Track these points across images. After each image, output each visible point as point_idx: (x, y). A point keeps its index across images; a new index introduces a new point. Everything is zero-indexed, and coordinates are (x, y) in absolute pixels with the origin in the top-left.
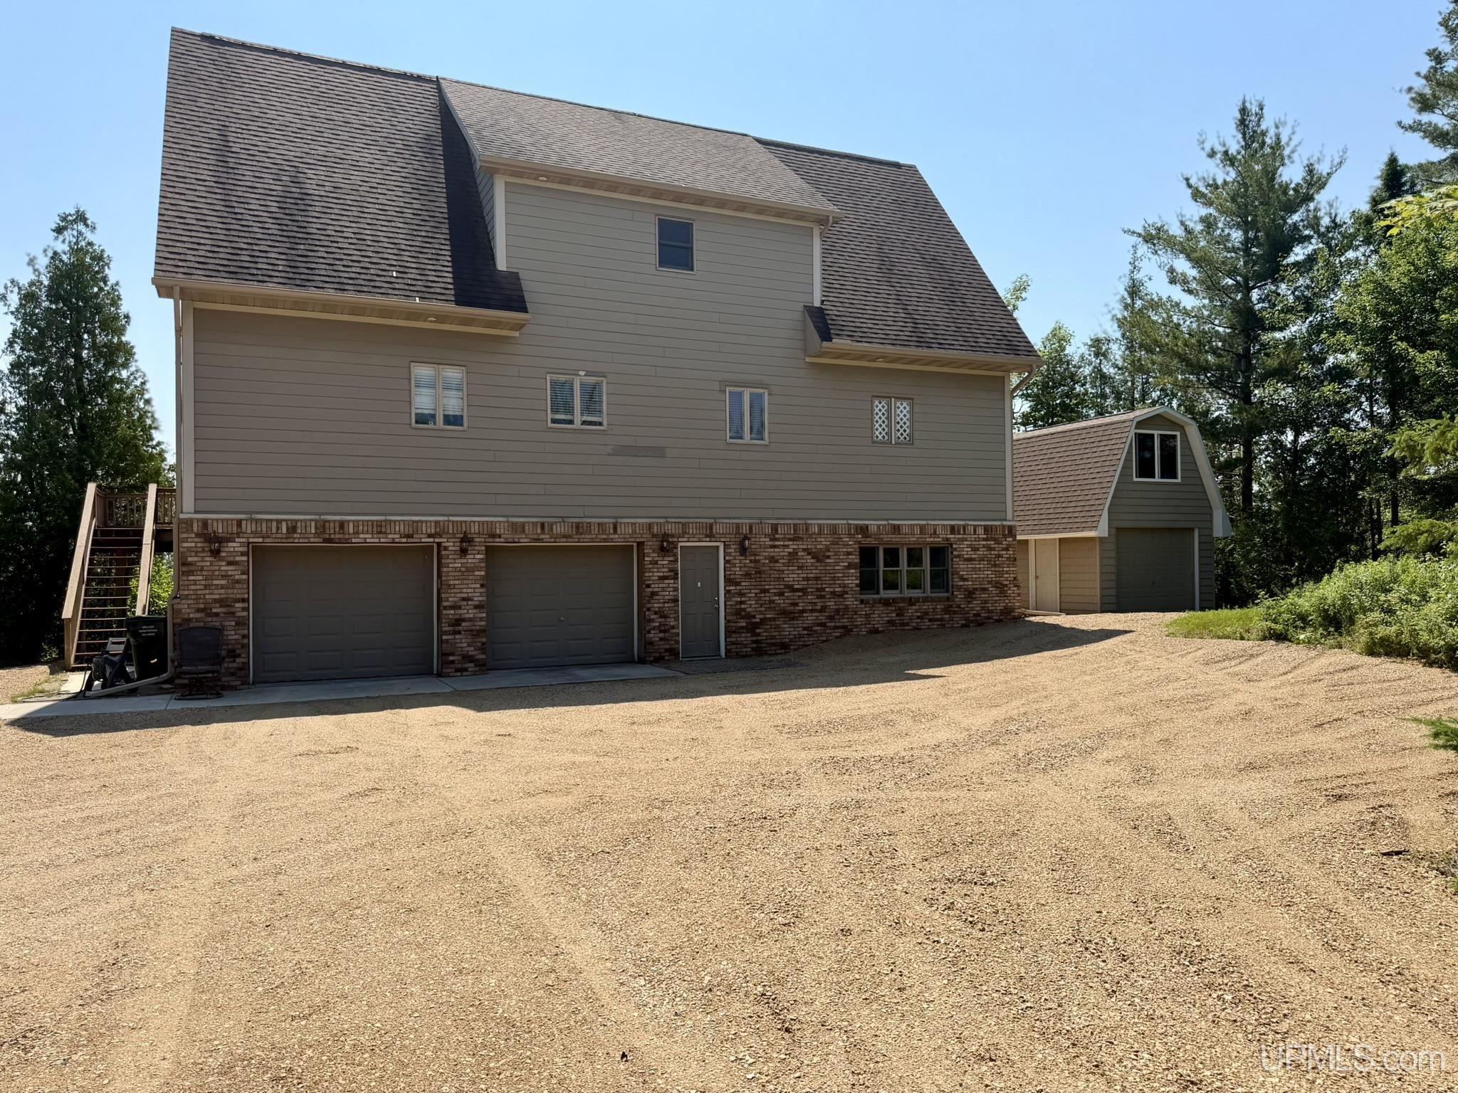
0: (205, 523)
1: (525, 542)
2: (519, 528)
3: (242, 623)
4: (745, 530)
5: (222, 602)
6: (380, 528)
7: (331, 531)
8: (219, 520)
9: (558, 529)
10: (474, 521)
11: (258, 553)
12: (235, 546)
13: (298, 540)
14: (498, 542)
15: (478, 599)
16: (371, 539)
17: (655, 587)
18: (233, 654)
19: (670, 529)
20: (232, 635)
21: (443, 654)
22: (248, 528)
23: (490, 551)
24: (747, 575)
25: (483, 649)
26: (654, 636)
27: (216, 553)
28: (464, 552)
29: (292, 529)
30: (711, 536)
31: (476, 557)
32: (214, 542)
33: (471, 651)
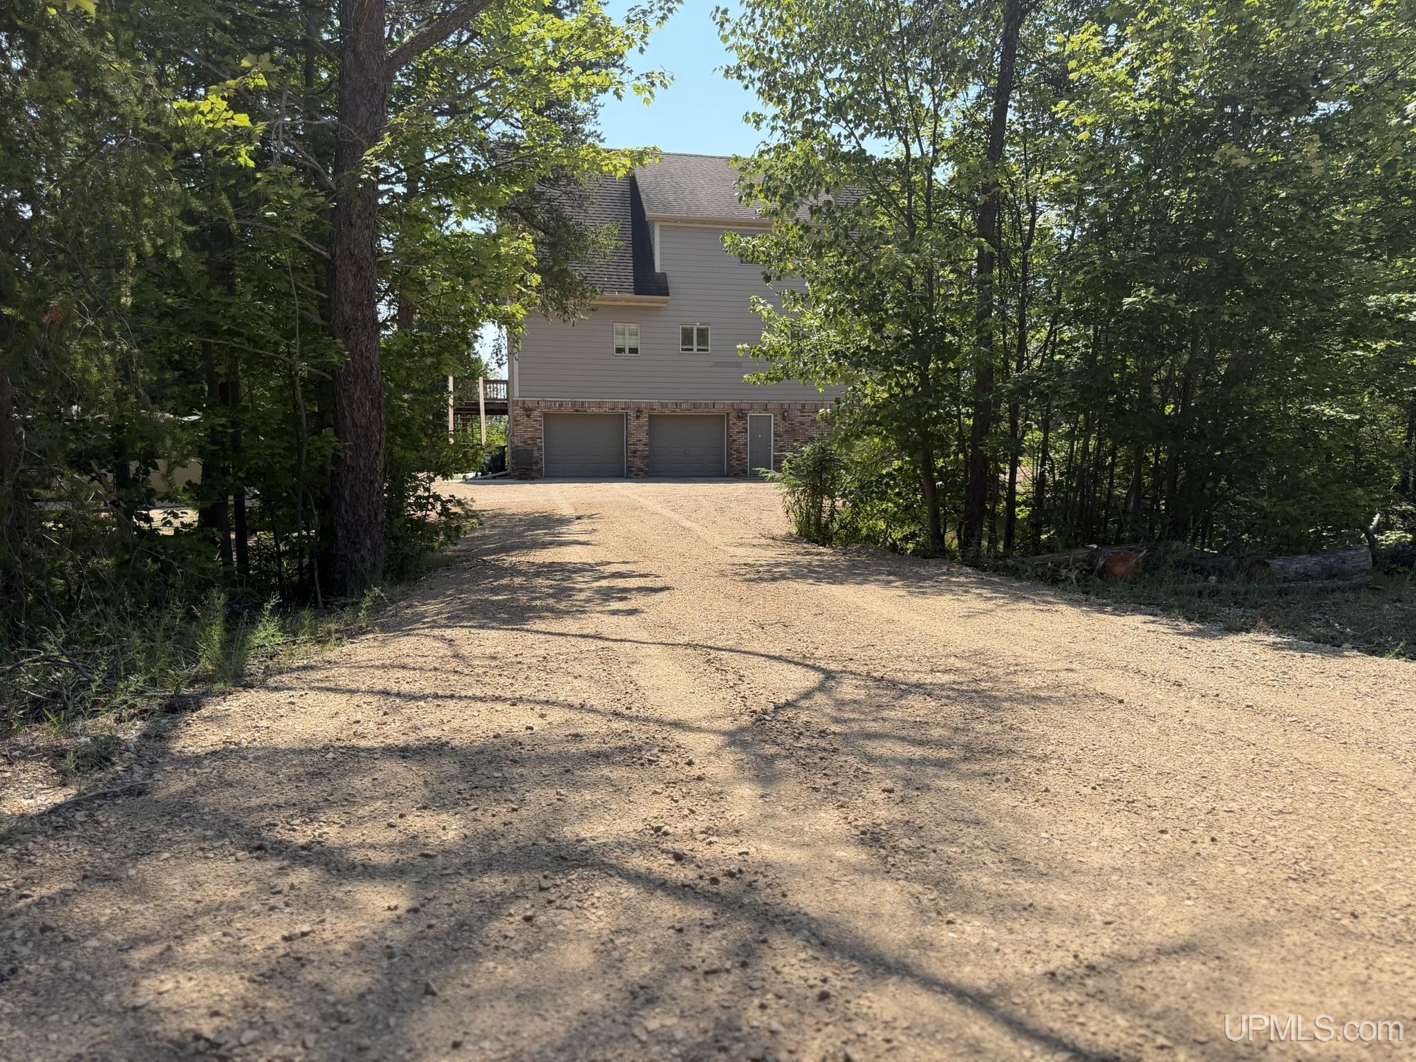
0: (524, 402)
1: (667, 412)
2: (664, 405)
3: (539, 449)
4: (786, 407)
5: (531, 439)
6: (600, 405)
7: (578, 407)
8: (530, 401)
9: (684, 406)
10: (643, 402)
11: (546, 415)
12: (536, 413)
13: (564, 411)
14: (655, 413)
15: (645, 440)
16: (596, 410)
17: (735, 437)
18: (537, 463)
19: (744, 406)
20: (536, 454)
21: (629, 467)
22: (542, 404)
23: (650, 416)
24: (786, 432)
25: (647, 466)
26: (734, 462)
27: (528, 416)
28: (638, 417)
29: (561, 405)
30: (766, 410)
31: (644, 420)
32: (528, 411)
33: (642, 466)
